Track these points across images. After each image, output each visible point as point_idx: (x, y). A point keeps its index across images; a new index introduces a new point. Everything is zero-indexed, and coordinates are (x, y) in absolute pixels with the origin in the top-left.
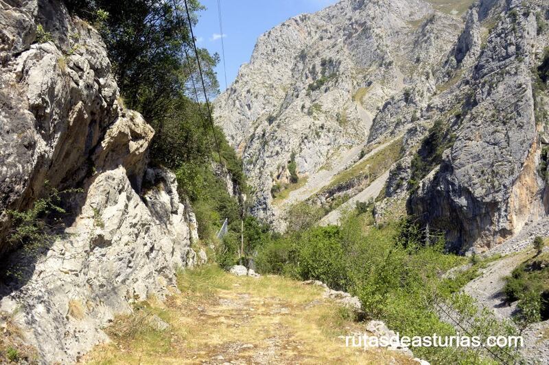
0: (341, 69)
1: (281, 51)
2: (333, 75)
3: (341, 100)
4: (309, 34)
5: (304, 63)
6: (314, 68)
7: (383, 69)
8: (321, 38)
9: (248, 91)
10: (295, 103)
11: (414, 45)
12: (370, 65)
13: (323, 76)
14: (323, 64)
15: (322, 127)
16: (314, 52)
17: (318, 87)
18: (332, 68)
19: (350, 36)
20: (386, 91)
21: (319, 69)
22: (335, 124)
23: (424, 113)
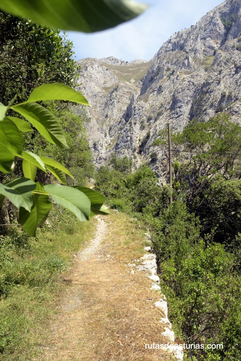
11: (105, 105)
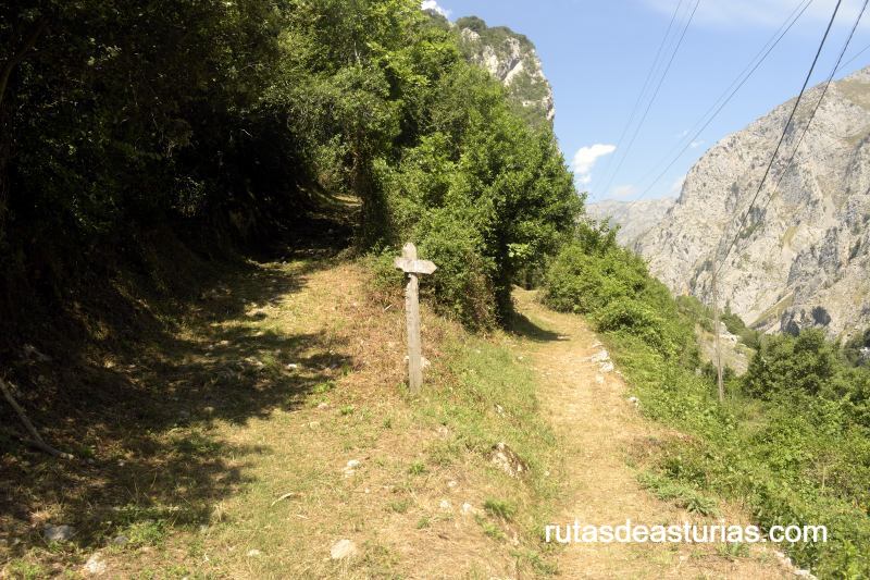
0: (767, 217)
1: (711, 184)
2: (760, 223)
3: (768, 248)
4: (741, 157)
5: (736, 198)
6: (743, 216)
7: (810, 207)
8: (753, 167)
9: (684, 237)
12: (799, 203)
13: (752, 223)
14: (751, 211)
15: (750, 277)
16: (746, 184)
17: (747, 236)
18: (759, 215)
19: (779, 172)
20: (812, 230)
21: (747, 216)
22: (762, 272)
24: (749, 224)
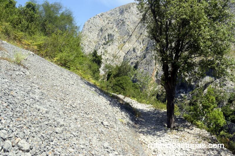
0: (114, 38)
1: (93, 28)
2: (112, 40)
3: (114, 49)
4: (104, 21)
5: (102, 33)
6: (105, 37)
7: (129, 37)
8: (108, 23)
10: (99, 51)
12: (125, 35)
13: (108, 40)
14: (108, 35)
15: (108, 59)
16: (106, 29)
17: (106, 44)
18: (111, 37)
19: (118, 24)
20: (129, 45)
21: (107, 37)
22: (112, 58)
23: (135, 58)
24: (107, 40)
